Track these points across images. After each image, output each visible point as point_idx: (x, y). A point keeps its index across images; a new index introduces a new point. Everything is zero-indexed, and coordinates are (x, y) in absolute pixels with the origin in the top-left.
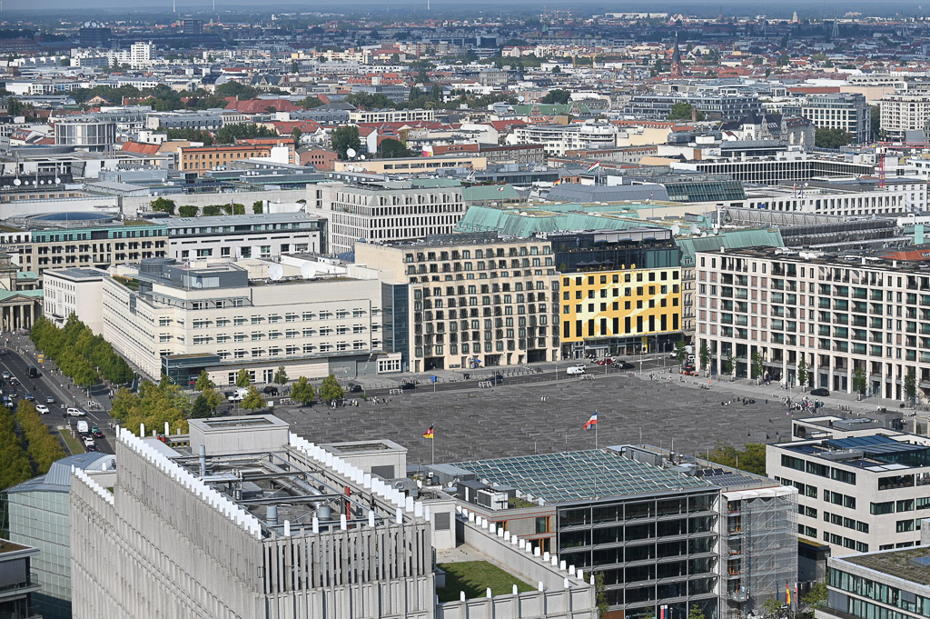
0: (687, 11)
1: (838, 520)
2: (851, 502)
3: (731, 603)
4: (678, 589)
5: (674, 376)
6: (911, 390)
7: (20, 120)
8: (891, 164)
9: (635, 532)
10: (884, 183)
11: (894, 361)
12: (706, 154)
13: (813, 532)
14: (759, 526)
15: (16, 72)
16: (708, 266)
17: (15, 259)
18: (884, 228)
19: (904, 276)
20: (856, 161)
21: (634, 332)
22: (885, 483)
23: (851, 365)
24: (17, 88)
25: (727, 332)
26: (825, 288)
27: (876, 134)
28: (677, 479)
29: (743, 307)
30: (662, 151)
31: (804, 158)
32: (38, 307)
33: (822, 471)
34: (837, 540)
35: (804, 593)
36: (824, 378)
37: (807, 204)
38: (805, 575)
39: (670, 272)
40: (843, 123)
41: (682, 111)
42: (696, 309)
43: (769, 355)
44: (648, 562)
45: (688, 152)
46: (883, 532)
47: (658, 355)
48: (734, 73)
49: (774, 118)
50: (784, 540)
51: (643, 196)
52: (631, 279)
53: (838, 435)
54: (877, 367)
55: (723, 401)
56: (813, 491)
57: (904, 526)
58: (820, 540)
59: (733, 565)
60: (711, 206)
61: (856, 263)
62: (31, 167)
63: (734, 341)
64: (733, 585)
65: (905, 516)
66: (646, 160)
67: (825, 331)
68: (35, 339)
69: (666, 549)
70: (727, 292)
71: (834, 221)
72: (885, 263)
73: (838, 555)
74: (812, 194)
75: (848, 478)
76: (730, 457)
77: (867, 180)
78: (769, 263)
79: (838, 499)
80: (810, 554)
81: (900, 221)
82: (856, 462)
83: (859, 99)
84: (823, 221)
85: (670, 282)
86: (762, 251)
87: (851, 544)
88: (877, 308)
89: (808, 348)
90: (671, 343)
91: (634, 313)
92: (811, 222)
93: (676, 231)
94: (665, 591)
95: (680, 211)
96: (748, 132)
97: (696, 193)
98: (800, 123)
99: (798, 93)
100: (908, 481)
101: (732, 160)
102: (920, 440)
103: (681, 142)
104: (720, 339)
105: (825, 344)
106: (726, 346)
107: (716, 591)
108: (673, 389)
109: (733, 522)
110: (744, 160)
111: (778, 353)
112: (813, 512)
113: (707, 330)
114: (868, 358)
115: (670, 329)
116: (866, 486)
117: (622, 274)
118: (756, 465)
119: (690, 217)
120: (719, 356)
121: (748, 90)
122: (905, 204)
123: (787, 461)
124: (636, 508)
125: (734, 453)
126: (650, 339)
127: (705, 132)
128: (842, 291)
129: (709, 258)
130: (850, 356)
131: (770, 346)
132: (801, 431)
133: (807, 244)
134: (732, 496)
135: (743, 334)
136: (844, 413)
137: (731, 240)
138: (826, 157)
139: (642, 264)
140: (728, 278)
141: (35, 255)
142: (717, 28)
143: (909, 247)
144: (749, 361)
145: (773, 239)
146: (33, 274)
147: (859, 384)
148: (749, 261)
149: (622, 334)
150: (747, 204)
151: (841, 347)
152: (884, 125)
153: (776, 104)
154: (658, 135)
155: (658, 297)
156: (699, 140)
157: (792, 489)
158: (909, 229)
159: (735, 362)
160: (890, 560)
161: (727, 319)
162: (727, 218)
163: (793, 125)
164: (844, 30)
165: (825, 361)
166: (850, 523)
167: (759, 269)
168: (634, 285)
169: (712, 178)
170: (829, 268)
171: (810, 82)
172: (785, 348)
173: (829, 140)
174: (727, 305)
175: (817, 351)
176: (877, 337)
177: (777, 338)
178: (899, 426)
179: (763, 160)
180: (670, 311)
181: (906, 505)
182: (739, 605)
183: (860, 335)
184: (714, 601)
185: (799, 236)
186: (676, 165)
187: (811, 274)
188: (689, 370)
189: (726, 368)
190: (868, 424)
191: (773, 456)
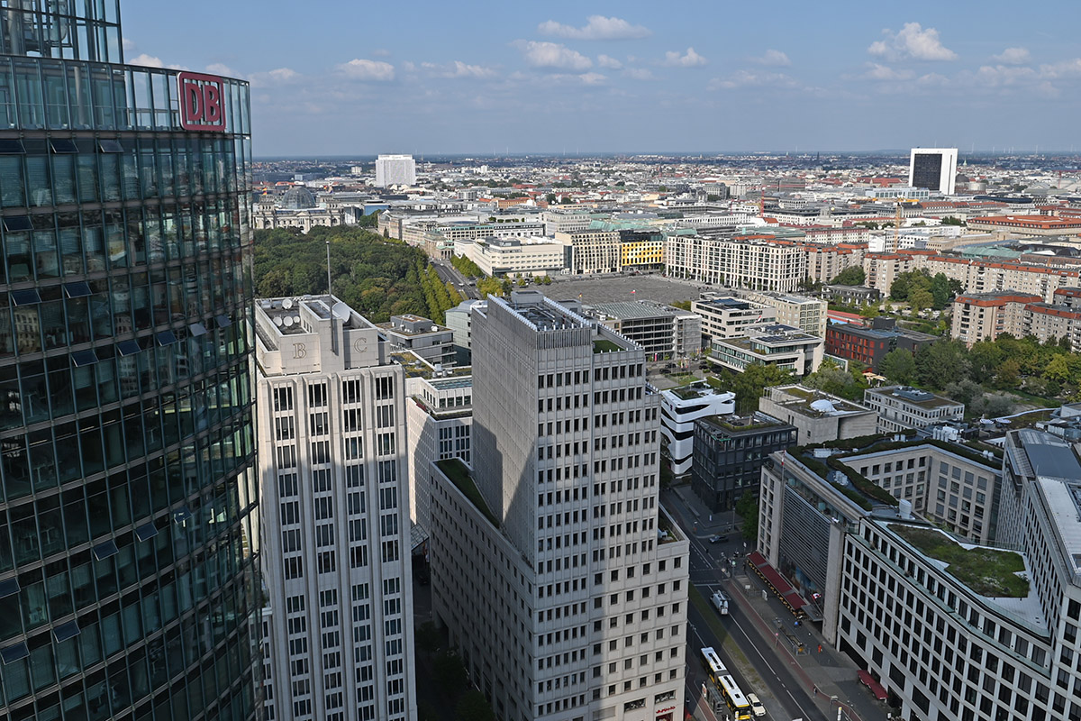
0: (665, 155)
1: (715, 327)
2: (720, 321)
3: (678, 353)
4: (661, 348)
5: (660, 278)
6: (740, 284)
7: (446, 190)
8: (734, 207)
9: (647, 329)
10: (731, 213)
11: (734, 274)
12: (670, 203)
13: (706, 331)
14: (688, 328)
15: (444, 175)
16: (671, 241)
17: (445, 236)
18: (732, 229)
19: (739, 245)
20: (722, 206)
21: (646, 262)
22: (731, 315)
23: (719, 275)
24: (445, 180)
25: (677, 263)
26: (711, 249)
27: (728, 196)
28: (661, 312)
29: (683, 255)
30: (656, 202)
31: (704, 205)
32: (453, 252)
33: (710, 310)
34: (715, 333)
35: (703, 350)
36: (710, 279)
37: (704, 220)
38: (703, 345)
39: (658, 243)
40: (717, 192)
41: (663, 189)
42: (667, 255)
43: (692, 271)
44: (651, 339)
45: (664, 202)
46: (731, 331)
47: (653, 270)
48: (680, 176)
49: (694, 191)
50: (697, 333)
51: (650, 217)
52: (645, 245)
53: (716, 298)
54: (728, 276)
55: (676, 286)
56: (707, 317)
57: (738, 329)
58: (709, 333)
59: (679, 341)
60: (673, 221)
61: (722, 241)
62: (450, 206)
63: (680, 266)
64: (679, 347)
65: (738, 326)
66: (650, 205)
67: (711, 263)
68: (452, 262)
69: (657, 335)
70: (678, 250)
71: (714, 226)
72: (732, 240)
73: (715, 339)
74: (707, 217)
75: (720, 313)
76: (679, 305)
77: (726, 212)
78: (692, 240)
79: (715, 320)
80: (705, 337)
81: (737, 226)
82: (722, 307)
83: (723, 184)
84: (711, 226)
85: (659, 246)
86: (690, 236)
87: (719, 335)
88: (729, 256)
89: (705, 269)
90: (659, 267)
91: (646, 256)
92: (707, 227)
93: (661, 229)
94: (656, 349)
95: (662, 222)
96: (685, 195)
97: (668, 217)
98: (703, 193)
99: (702, 182)
100: (740, 314)
101: (680, 205)
102: (744, 301)
103: (662, 199)
104: (675, 265)
105: (711, 268)
106: (677, 268)
107: (673, 349)
108: (659, 281)
109: (680, 326)
110: (684, 205)
111: (694, 271)
112: (707, 324)
113: (670, 262)
114: (725, 273)
115: (658, 262)
116: (725, 316)
117: (643, 244)
118: (688, 308)
119: (665, 225)
120: (674, 271)
121: (685, 182)
122: (738, 221)
123: (698, 307)
124: (648, 321)
125: (680, 304)
126: (651, 265)
127: (670, 196)
128: (717, 250)
129: (672, 238)
130: (719, 272)
131: (692, 268)
132: (703, 297)
133: (705, 234)
134: (680, 318)
135: (683, 264)
136: (716, 290)
137: (679, 232)
138: (711, 204)
139: (649, 240)
140: (678, 245)
141: (452, 235)
142: (674, 161)
143: (741, 235)
144: (685, 273)
145: (694, 232)
146: (451, 241)
147: (722, 281)
148: (685, 239)
149: (642, 263)
150: (684, 220)
151: (716, 268)
152: (731, 194)
153: (694, 186)
154: (655, 197)
155: (654, 251)
156: (668, 198)
157: (700, 316)
158: (740, 229)
159: (680, 273)
160: (733, 341)
161: (678, 258)
162: (678, 225)
163: (700, 194)
164: (718, 161)
165: (711, 273)
166: (719, 328)
167: (689, 242)
168: (646, 247)
169: (673, 211)
170: (713, 242)
171: (706, 179)
172: (697, 269)
173: (712, 198)
174: (678, 254)
175: (708, 270)
176: (729, 265)
177: (695, 265)
178: (736, 296)
179: (690, 205)
180: (658, 256)
181: (739, 322)
182: (681, 354)
183: (723, 265)
184: (673, 352)
185: (703, 231)
186: (661, 207)
187: (707, 244)
188: (664, 275)
189: (677, 275)
190: (726, 295)
191: (694, 305)
